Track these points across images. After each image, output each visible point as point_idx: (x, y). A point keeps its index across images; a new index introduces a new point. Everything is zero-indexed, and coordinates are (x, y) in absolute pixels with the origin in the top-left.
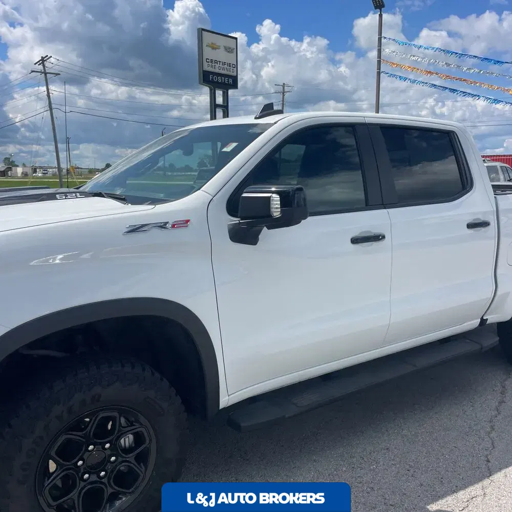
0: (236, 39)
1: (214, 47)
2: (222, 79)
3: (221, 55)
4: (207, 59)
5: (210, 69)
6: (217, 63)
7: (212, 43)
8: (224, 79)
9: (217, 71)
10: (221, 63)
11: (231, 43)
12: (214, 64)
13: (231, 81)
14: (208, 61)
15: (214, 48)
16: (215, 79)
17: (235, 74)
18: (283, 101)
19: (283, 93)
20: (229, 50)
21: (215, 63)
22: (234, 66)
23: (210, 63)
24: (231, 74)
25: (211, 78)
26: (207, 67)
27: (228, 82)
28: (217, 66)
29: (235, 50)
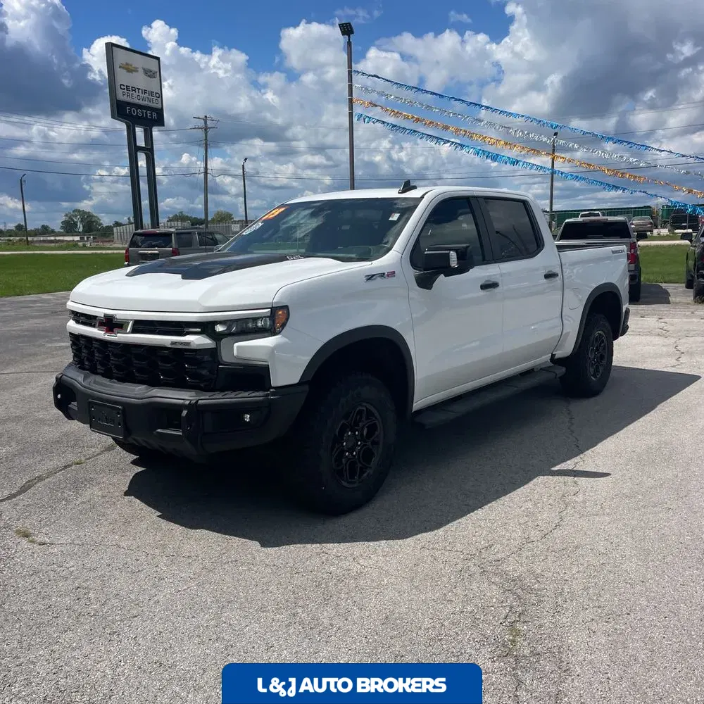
0: (158, 59)
1: (129, 69)
2: (142, 113)
3: (140, 81)
4: (121, 85)
5: (125, 98)
6: (135, 90)
7: (127, 64)
8: (146, 113)
9: (136, 101)
10: (140, 91)
11: (152, 65)
12: (131, 92)
13: (155, 115)
14: (122, 87)
15: (129, 71)
16: (134, 112)
17: (159, 106)
18: (206, 139)
19: (206, 130)
20: (150, 74)
21: (132, 90)
22: (158, 95)
23: (125, 91)
24: (154, 105)
25: (128, 111)
26: (121, 96)
27: (152, 116)
28: (135, 94)
29: (158, 73)
